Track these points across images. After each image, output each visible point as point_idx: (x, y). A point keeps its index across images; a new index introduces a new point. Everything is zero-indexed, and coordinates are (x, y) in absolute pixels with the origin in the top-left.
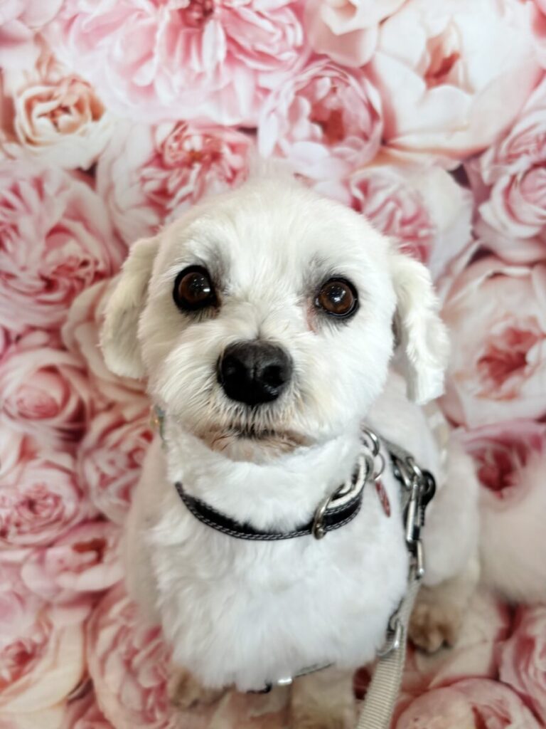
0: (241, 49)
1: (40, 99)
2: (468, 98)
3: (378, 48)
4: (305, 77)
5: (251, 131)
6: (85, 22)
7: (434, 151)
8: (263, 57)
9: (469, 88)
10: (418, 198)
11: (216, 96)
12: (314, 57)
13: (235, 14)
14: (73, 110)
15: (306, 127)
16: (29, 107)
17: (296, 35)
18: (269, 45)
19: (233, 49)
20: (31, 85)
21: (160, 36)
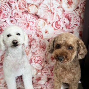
0: (31, 29)
2: (49, 35)
3: (42, 30)
4: (36, 32)
5: (32, 35)
7: (46, 38)
8: (33, 30)
9: (49, 34)
10: (45, 42)
11: (29, 32)
12: (37, 30)
13: (31, 26)
15: (36, 35)
17: (35, 28)
21: (25, 27)
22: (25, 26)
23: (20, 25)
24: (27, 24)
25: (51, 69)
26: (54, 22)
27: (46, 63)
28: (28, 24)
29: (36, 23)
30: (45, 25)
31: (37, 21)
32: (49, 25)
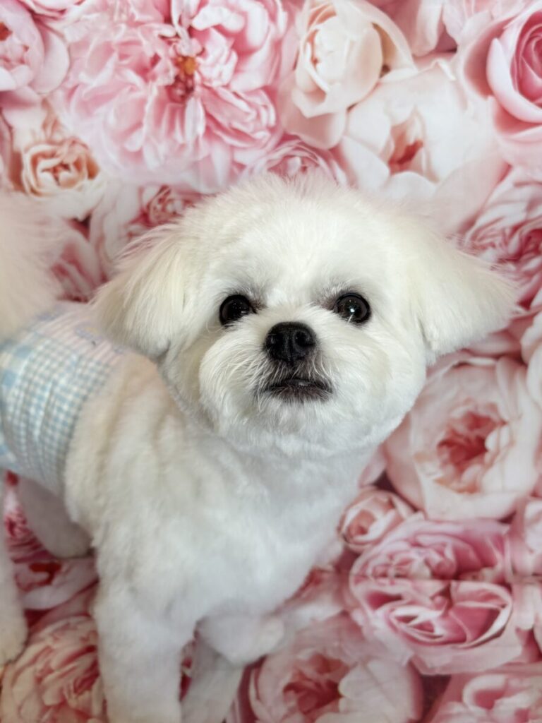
0: (219, 125)
1: (45, 156)
2: (431, 185)
3: (346, 132)
4: (277, 156)
6: (84, 92)
8: (239, 134)
9: (432, 177)
11: (195, 166)
12: (286, 138)
13: (214, 93)
14: (72, 167)
16: (34, 162)
17: (269, 116)
18: (244, 124)
19: (212, 125)
20: (37, 143)
21: (149, 108)
22: (153, 92)
23: (83, 77)
24: (165, 74)
25: (436, 558)
26: (498, 32)
27: (383, 497)
28: (182, 62)
29: (277, 45)
30: (386, 69)
31: (291, 20)
32: (443, 63)
